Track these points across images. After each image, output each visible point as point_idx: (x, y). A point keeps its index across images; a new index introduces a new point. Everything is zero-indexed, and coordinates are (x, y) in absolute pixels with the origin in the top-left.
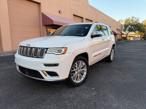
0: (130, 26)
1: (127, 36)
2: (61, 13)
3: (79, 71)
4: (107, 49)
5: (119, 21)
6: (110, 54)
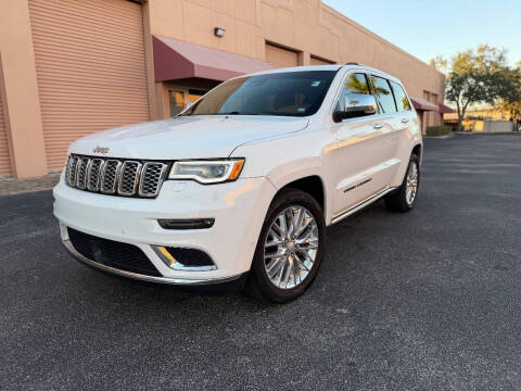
0: (471, 81)
1: (461, 118)
2: (220, 36)
3: (291, 244)
4: (392, 162)
5: (433, 62)
6: (405, 181)
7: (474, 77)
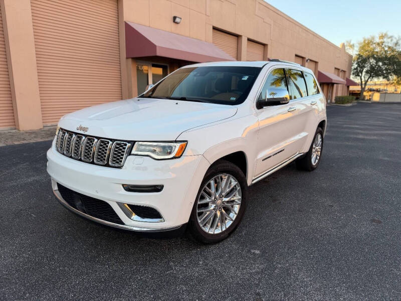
0: (372, 61)
1: (363, 90)
2: (177, 23)
3: (219, 202)
5: (344, 45)
6: (311, 147)
7: (375, 58)
